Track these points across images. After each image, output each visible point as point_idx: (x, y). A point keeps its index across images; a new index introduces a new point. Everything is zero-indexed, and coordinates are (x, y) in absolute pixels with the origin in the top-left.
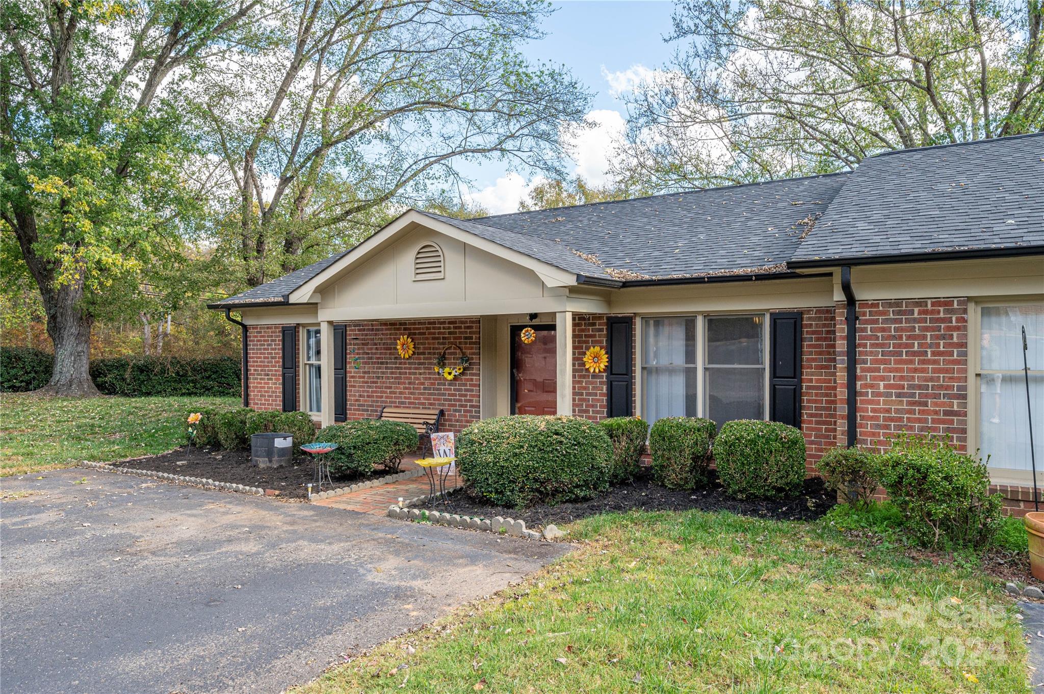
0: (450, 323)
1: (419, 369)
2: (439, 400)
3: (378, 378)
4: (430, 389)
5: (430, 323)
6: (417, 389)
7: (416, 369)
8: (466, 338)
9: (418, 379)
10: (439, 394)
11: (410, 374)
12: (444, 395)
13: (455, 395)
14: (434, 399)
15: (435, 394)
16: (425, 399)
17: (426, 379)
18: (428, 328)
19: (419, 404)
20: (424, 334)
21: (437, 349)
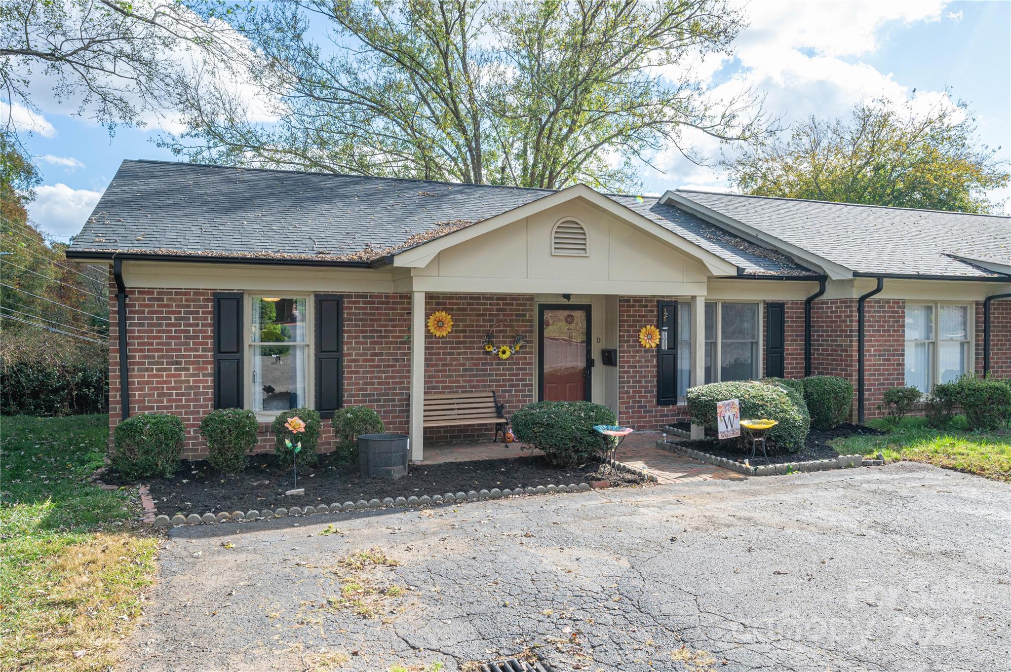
0: (498, 299)
1: (459, 348)
2: (483, 381)
3: (397, 360)
4: (472, 370)
5: (471, 298)
6: (455, 371)
7: (452, 348)
8: (518, 315)
9: (456, 359)
10: (484, 375)
11: (444, 354)
12: (490, 375)
13: (505, 375)
14: (478, 381)
15: (479, 376)
16: (464, 381)
17: (467, 359)
18: (469, 304)
19: (457, 387)
20: (465, 309)
21: (481, 326)
